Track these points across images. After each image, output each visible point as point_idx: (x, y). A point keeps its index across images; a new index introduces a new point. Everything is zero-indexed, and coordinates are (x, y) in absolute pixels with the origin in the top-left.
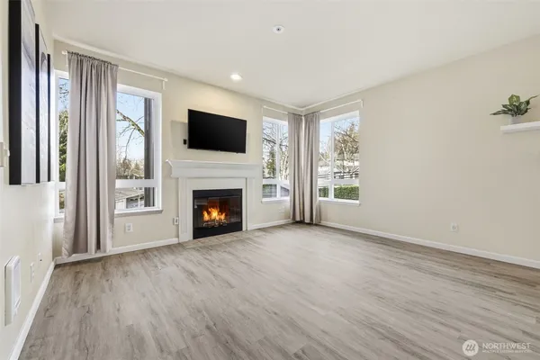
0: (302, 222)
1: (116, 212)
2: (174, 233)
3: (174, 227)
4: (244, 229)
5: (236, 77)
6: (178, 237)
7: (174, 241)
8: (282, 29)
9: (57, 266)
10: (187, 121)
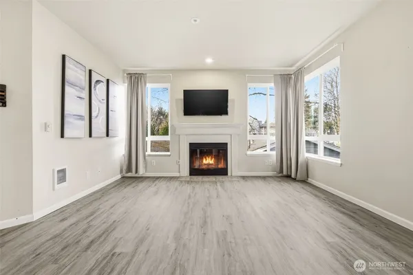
0: (289, 177)
1: (147, 153)
2: (177, 170)
3: (177, 166)
4: (229, 174)
5: (209, 61)
6: (179, 172)
7: (177, 174)
8: (198, 20)
9: (123, 177)
10: (182, 97)
